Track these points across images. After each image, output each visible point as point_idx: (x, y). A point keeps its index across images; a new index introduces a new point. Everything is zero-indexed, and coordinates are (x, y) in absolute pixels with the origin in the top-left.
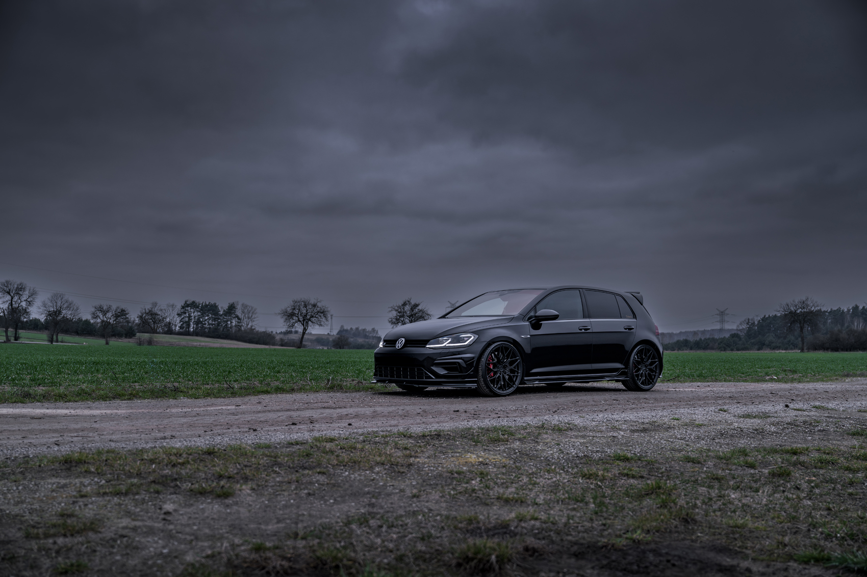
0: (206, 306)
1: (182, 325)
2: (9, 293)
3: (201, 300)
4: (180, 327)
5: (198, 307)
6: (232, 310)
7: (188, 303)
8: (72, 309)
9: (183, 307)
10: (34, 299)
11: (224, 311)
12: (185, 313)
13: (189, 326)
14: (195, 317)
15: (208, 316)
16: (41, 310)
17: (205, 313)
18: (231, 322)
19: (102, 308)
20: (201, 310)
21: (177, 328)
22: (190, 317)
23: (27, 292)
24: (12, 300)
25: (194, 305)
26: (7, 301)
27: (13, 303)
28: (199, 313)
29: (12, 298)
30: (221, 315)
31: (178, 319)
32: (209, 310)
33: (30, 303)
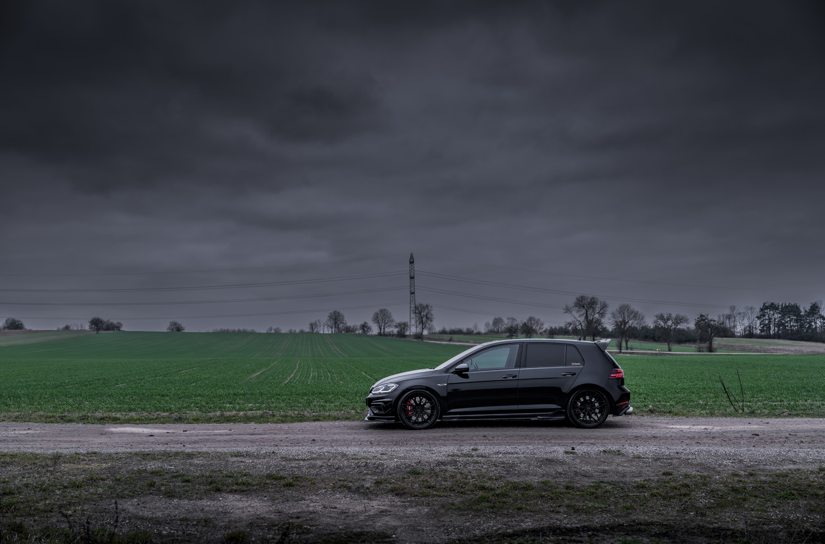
0: (786, 307)
1: (763, 327)
2: (584, 307)
3: (780, 302)
4: (762, 331)
5: (777, 309)
6: (814, 310)
7: (767, 305)
8: (638, 318)
9: (762, 310)
10: (604, 311)
11: (806, 311)
12: (764, 316)
13: (769, 328)
14: (775, 319)
15: (789, 317)
16: (611, 321)
17: (786, 315)
18: (816, 323)
19: (663, 317)
20: (782, 311)
21: (759, 332)
22: (770, 319)
23: (599, 306)
24: (586, 313)
25: (773, 307)
26: (583, 314)
27: (589, 316)
28: (779, 315)
29: (587, 312)
30: (804, 316)
31: (758, 322)
32: (790, 312)
33: (602, 315)
